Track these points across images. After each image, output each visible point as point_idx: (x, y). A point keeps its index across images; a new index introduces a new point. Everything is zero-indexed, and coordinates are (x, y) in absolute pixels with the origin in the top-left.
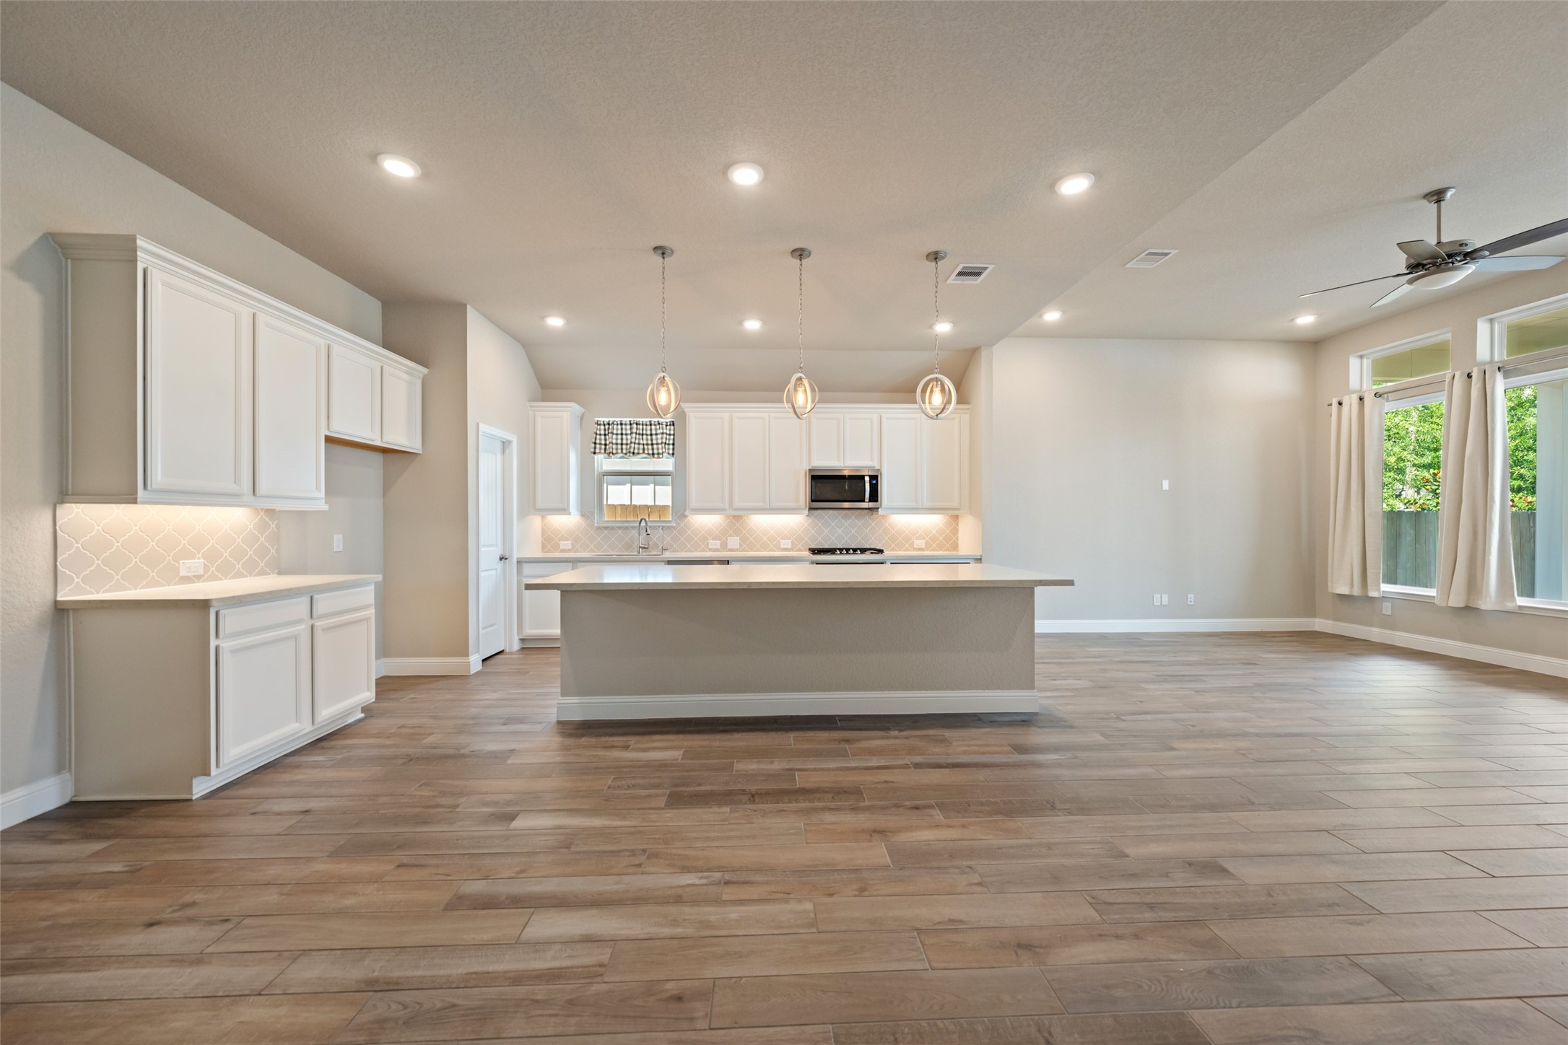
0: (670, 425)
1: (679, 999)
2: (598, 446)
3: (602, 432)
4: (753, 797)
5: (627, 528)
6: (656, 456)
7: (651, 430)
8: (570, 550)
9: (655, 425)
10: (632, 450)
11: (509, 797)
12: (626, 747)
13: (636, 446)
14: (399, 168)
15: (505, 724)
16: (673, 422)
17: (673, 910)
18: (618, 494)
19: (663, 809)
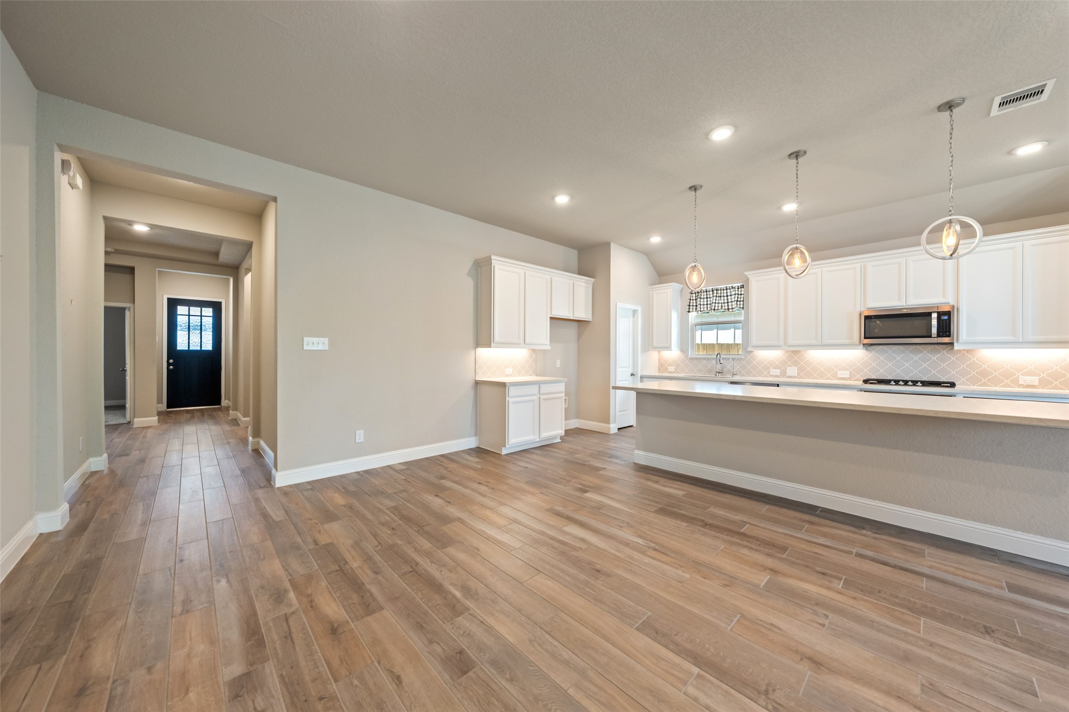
0: (741, 288)
1: (598, 571)
2: (691, 307)
3: (694, 298)
4: (705, 525)
5: (709, 359)
6: (730, 310)
7: (727, 293)
8: (674, 372)
9: (730, 289)
10: (713, 308)
11: (591, 484)
12: (657, 482)
13: (716, 305)
14: (562, 200)
15: (609, 457)
16: (743, 285)
17: (622, 547)
18: (709, 337)
19: (652, 512)
